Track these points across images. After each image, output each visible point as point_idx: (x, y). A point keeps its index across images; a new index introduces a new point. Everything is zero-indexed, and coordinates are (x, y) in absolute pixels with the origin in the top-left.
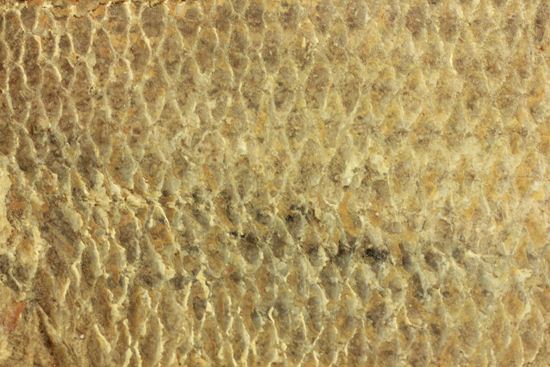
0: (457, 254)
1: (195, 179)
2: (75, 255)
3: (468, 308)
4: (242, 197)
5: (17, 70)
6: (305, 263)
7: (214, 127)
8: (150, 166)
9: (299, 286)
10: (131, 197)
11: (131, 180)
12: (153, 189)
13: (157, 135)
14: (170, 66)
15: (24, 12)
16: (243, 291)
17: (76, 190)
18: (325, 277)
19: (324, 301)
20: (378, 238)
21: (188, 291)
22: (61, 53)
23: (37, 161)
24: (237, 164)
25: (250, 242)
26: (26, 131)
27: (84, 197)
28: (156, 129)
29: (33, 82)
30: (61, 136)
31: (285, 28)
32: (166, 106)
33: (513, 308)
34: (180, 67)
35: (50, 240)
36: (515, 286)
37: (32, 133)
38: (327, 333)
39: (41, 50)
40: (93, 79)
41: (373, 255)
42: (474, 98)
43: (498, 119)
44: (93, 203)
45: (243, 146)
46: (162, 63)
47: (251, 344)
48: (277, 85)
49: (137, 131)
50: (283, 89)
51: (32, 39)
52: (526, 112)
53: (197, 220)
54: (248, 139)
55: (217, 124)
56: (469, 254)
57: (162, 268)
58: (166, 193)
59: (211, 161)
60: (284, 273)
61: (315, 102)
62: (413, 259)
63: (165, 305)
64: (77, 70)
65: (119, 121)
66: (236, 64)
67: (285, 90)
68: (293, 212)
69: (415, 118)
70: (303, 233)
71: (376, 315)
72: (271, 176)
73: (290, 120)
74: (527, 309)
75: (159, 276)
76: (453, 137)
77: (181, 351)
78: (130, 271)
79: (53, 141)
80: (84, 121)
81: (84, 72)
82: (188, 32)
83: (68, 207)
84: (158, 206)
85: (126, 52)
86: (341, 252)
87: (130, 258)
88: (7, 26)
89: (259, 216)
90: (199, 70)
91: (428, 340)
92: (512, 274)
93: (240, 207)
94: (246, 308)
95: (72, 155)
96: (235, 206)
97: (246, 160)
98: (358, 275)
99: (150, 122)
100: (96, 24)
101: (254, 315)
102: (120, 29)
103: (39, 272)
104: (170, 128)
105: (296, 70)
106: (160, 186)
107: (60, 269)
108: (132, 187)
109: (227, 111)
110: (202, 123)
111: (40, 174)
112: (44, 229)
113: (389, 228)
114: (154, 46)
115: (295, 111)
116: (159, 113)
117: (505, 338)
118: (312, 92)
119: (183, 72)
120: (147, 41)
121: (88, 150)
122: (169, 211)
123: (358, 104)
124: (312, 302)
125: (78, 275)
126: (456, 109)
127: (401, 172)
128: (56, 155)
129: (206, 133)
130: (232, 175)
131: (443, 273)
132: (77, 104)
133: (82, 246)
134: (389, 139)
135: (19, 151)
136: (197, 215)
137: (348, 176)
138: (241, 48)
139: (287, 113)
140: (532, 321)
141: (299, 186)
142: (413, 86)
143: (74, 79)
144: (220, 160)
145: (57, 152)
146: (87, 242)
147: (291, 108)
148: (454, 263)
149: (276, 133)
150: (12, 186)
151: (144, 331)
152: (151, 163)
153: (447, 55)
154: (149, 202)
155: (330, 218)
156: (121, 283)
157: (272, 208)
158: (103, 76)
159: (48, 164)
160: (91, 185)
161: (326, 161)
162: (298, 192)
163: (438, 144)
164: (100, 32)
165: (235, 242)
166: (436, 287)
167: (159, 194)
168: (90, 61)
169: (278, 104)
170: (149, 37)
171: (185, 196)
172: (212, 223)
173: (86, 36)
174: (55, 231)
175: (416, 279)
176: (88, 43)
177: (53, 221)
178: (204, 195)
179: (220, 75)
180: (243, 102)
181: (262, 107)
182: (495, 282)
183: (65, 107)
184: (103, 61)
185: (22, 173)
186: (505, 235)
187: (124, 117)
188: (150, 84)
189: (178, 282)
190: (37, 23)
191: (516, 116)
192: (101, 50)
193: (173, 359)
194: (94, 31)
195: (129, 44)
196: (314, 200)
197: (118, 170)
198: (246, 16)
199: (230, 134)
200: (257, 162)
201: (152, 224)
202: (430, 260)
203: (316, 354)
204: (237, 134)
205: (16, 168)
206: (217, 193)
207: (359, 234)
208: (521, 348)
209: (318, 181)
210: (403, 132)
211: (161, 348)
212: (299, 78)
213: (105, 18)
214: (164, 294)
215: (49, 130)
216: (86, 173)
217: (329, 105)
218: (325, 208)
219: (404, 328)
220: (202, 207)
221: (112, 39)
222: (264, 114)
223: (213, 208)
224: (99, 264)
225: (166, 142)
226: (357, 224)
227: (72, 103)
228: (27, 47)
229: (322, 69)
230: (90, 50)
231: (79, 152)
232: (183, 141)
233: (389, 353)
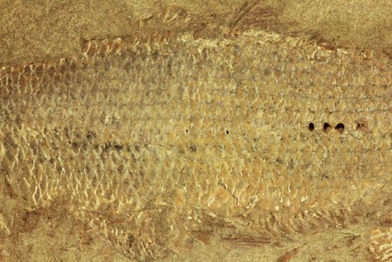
0: (146, 146)
1: (55, 125)
2: (16, 153)
3: (152, 165)
4: (71, 129)
6: (94, 151)
8: (40, 120)
9: (93, 160)
10: (34, 132)
11: (34, 126)
12: (41, 128)
13: (41, 110)
14: (45, 86)
16: (74, 163)
17: (15, 130)
18: (102, 156)
19: (102, 165)
20: (119, 142)
21: (55, 164)
22: (9, 84)
24: (69, 118)
25: (75, 145)
27: (18, 132)
28: (41, 107)
30: (9, 111)
31: (84, 71)
32: (44, 100)
33: (168, 165)
34: (48, 86)
35: (7, 148)
36: (167, 156)
38: (105, 177)
39: (2, 84)
40: (20, 92)
41: (118, 148)
42: (149, 92)
43: (157, 99)
44: (21, 134)
45: (71, 112)
46: (42, 85)
47: (79, 182)
48: (81, 91)
49: (35, 108)
50: (83, 92)
52: (166, 96)
53: (57, 138)
54: (72, 110)
56: (150, 145)
57: (46, 156)
58: (45, 129)
59: (60, 117)
60: (87, 155)
61: (94, 96)
62: (131, 148)
63: (48, 169)
64: (14, 89)
65: (28, 105)
66: (67, 84)
68: (89, 134)
69: (128, 99)
70: (93, 141)
71: (120, 169)
72: (81, 122)
73: (86, 102)
74: (173, 165)
75: (45, 159)
76: (141, 106)
77: (55, 185)
78: (35, 158)
79: (6, 113)
80: (17, 106)
81: (16, 90)
82: (51, 75)
83: (13, 136)
84: (43, 134)
85: (30, 82)
86: (107, 147)
87: (35, 153)
89: (78, 136)
90: (55, 87)
91: (139, 178)
92: (166, 153)
93: (71, 133)
94: (75, 169)
95: (13, 117)
96: (69, 133)
97: (72, 117)
98: (113, 155)
99: (39, 105)
100: (20, 74)
101: (79, 172)
102: (28, 75)
103: (4, 159)
104: (46, 107)
105: (88, 85)
106: (44, 127)
107: (11, 158)
108: (34, 128)
109: (65, 100)
110: (56, 105)
111: (2, 125)
112: (5, 144)
113: (122, 138)
114: (40, 80)
115: (88, 99)
116: (42, 102)
117: (166, 176)
118: (93, 92)
119: (50, 88)
121: (18, 116)
122: (47, 136)
123: (109, 96)
124: (98, 165)
125: (17, 160)
126: (143, 96)
127: (125, 118)
128: (8, 118)
129: (58, 108)
130: (67, 122)
131: (142, 153)
132: (14, 100)
133: (18, 149)
134: (120, 107)
136: (56, 136)
137: (107, 121)
138: (69, 79)
139: (85, 100)
140: (175, 169)
141: (90, 125)
142: (128, 89)
143: (13, 92)
144: (63, 117)
146: (20, 148)
147: (86, 98)
148: (145, 149)
149: (82, 107)
151: (41, 180)
152: (40, 118)
153: (139, 78)
154: (40, 133)
155: (102, 136)
156: (32, 162)
157: (82, 133)
158: (23, 91)
159: (5, 121)
160: (20, 128)
161: (100, 115)
162: (90, 127)
163: (136, 109)
164: (21, 76)
165: (70, 145)
166: (140, 158)
167: (43, 130)
168: (18, 86)
169: (82, 97)
170: (38, 77)
171: (52, 130)
172: (62, 139)
173: (17, 78)
174: (9, 145)
175: (133, 156)
176: (17, 80)
178: (58, 130)
179: (62, 88)
180: (70, 97)
181: (76, 98)
182: (160, 155)
183: (10, 102)
184: (23, 86)
186: (161, 138)
187: (30, 104)
188: (39, 93)
189: (52, 161)
191: (163, 97)
192: (22, 82)
193: (52, 189)
194: (19, 76)
195: (31, 80)
196: (96, 129)
197: (29, 122)
198: (71, 68)
199: (66, 108)
200: (76, 117)
201: (41, 140)
202: (137, 148)
203: (101, 185)
204: (68, 108)
206: (63, 128)
207: (112, 140)
208: (172, 179)
209: (97, 123)
210: (125, 105)
211: (47, 186)
212: (88, 88)
213: (23, 72)
214: (47, 166)
215: (5, 109)
216: (18, 123)
217: (99, 97)
218: (100, 132)
219: (130, 173)
220: (58, 134)
221: (26, 78)
222: (77, 101)
223: (62, 134)
224: (24, 156)
225: (44, 112)
226: (111, 137)
227: (12, 100)
229: (97, 85)
230: (18, 82)
231: (15, 117)
232: (50, 111)
233: (126, 183)
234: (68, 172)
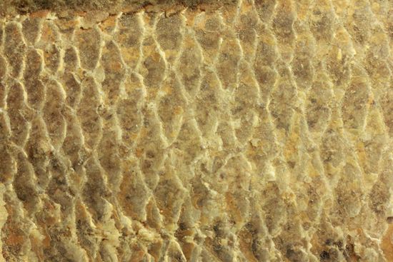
5: (16, 87)
7: (239, 150)
8: (166, 194)
10: (143, 231)
11: (144, 211)
12: (168, 221)
13: (173, 159)
14: (189, 81)
15: (26, 24)
17: (81, 223)
22: (66, 68)
23: (38, 189)
24: (264, 193)
26: (26, 154)
27: (90, 230)
28: (172, 152)
29: (35, 100)
30: (65, 160)
31: (318, 38)
32: (184, 126)
37: (31, 156)
39: (43, 64)
40: (102, 96)
44: (100, 238)
45: (272, 171)
46: (179, 77)
48: (310, 102)
49: (151, 154)
51: (34, 53)
53: (219, 256)
54: (277, 163)
55: (241, 147)
58: (183, 226)
59: (234, 188)
61: (352, 121)
64: (83, 86)
65: (131, 143)
66: (263, 78)
67: (318, 108)
68: (330, 247)
73: (325, 141)
79: (56, 166)
80: (90, 144)
81: (91, 88)
82: (208, 44)
83: (72, 242)
84: (174, 240)
85: (139, 66)
88: (7, 40)
90: (221, 86)
93: (268, 241)
95: (77, 182)
96: (262, 240)
97: (275, 187)
99: (166, 143)
100: (105, 37)
102: (132, 42)
104: (189, 151)
105: (331, 84)
106: (177, 218)
108: (145, 219)
109: (253, 131)
110: (225, 145)
111: (41, 204)
114: (171, 59)
115: (330, 131)
116: (176, 133)
118: (350, 109)
119: (203, 87)
120: (163, 54)
121: (95, 176)
122: (187, 247)
128: (59, 182)
129: (230, 156)
130: (259, 205)
132: (84, 124)
135: (17, 177)
136: (218, 250)
138: (268, 60)
139: (321, 134)
141: (336, 217)
143: (81, 96)
144: (245, 187)
145: (61, 179)
147: (326, 127)
149: (309, 156)
150: (9, 217)
152: (166, 192)
154: (164, 237)
155: (372, 254)
157: (305, 243)
159: (50, 192)
160: (99, 217)
162: (335, 224)
164: (110, 45)
167: (175, 227)
168: (98, 75)
170: (165, 49)
171: (204, 230)
173: (94, 50)
176: (96, 57)
179: (246, 91)
180: (271, 121)
181: (292, 127)
183: (70, 128)
184: (113, 76)
185: (21, 203)
188: (165, 102)
190: (40, 35)
192: (111, 64)
194: (103, 44)
195: (142, 57)
196: (353, 234)
197: (129, 200)
198: (274, 26)
199: (257, 158)
200: (288, 190)
204: (265, 158)
205: (14, 197)
206: (241, 225)
209: (358, 211)
213: (116, 30)
215: (51, 153)
217: (369, 125)
218: (367, 243)
220: (224, 242)
221: (123, 53)
222: (296, 135)
223: (237, 243)
225: (184, 166)
227: (78, 123)
228: (28, 62)
229: (361, 84)
230: (98, 64)
231: (85, 179)
232: (203, 165)
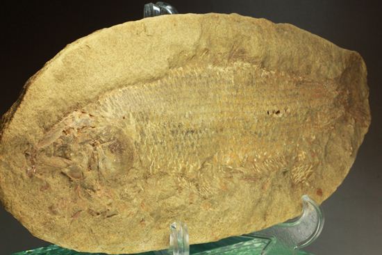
1: (164, 120)
2: (145, 140)
4: (171, 122)
6: (181, 135)
9: (180, 141)
10: (154, 125)
16: (171, 143)
17: (145, 125)
18: (184, 138)
20: (193, 128)
21: (163, 145)
23: (140, 119)
24: (170, 116)
35: (141, 137)
36: (212, 135)
38: (184, 151)
39: (135, 96)
41: (192, 132)
43: (205, 102)
47: (172, 155)
48: (173, 99)
52: (209, 100)
56: (206, 129)
57: (159, 140)
60: (178, 138)
62: (198, 132)
68: (179, 124)
70: (181, 129)
71: (192, 145)
72: (175, 117)
76: (200, 106)
78: (154, 142)
86: (187, 132)
87: (154, 139)
91: (200, 149)
98: (190, 137)
101: (173, 149)
111: (140, 122)
118: (178, 100)
124: (182, 144)
125: (146, 144)
126: (199, 100)
131: (202, 134)
133: (146, 137)
134: (191, 108)
137: (187, 116)
143: (142, 101)
147: (176, 103)
148: (204, 131)
149: (175, 108)
151: (156, 156)
153: (196, 90)
156: (152, 145)
157: (176, 124)
158: (147, 100)
160: (148, 124)
161: (183, 113)
162: (180, 120)
163: (198, 108)
165: (171, 133)
166: (201, 137)
167: (158, 124)
172: (167, 129)
175: (198, 136)
177: (142, 133)
181: (172, 103)
189: (161, 143)
195: (148, 93)
197: (152, 119)
200: (173, 115)
201: (157, 130)
203: (182, 156)
206: (168, 122)
207: (189, 127)
209: (182, 117)
211: (158, 159)
212: (176, 97)
214: (159, 146)
219: (197, 147)
223: (167, 126)
224: (149, 141)
231: (146, 116)
233: (194, 153)
234: (168, 150)
